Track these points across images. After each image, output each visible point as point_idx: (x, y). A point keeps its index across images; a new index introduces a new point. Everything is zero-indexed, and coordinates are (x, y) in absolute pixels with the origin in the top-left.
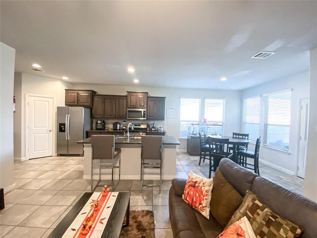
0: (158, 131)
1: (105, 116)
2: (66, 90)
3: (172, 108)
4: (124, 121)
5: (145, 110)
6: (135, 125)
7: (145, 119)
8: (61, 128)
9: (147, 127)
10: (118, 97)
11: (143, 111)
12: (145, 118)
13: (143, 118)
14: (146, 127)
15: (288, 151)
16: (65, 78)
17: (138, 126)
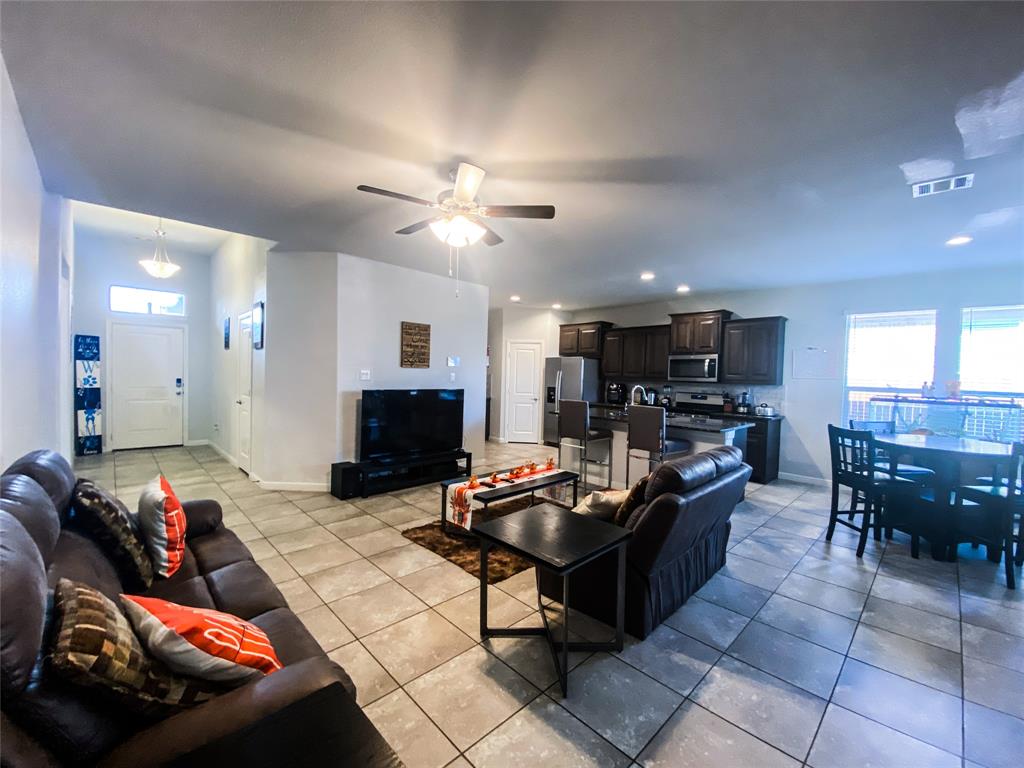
0: (755, 413)
1: (625, 374)
2: (561, 326)
3: (810, 349)
5: (715, 356)
6: (693, 397)
7: (716, 380)
8: (550, 395)
9: (725, 402)
10: (651, 331)
11: (707, 361)
12: (714, 377)
13: (710, 377)
14: (722, 404)
16: (557, 306)
17: (700, 399)
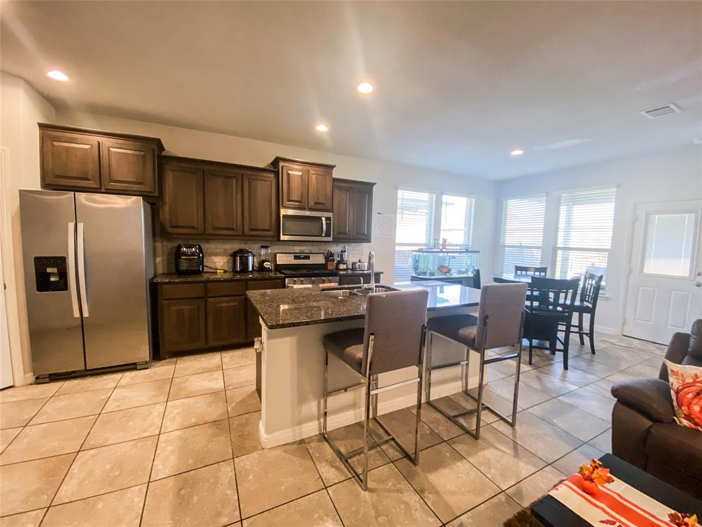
0: (353, 269)
1: (210, 231)
2: (41, 126)
4: (262, 247)
5: (330, 215)
6: (296, 257)
7: (330, 239)
8: (46, 275)
9: (326, 261)
10: (249, 172)
11: (324, 219)
12: (330, 236)
13: (326, 236)
14: (324, 262)
15: (604, 294)
16: (58, 76)
17: (302, 259)
